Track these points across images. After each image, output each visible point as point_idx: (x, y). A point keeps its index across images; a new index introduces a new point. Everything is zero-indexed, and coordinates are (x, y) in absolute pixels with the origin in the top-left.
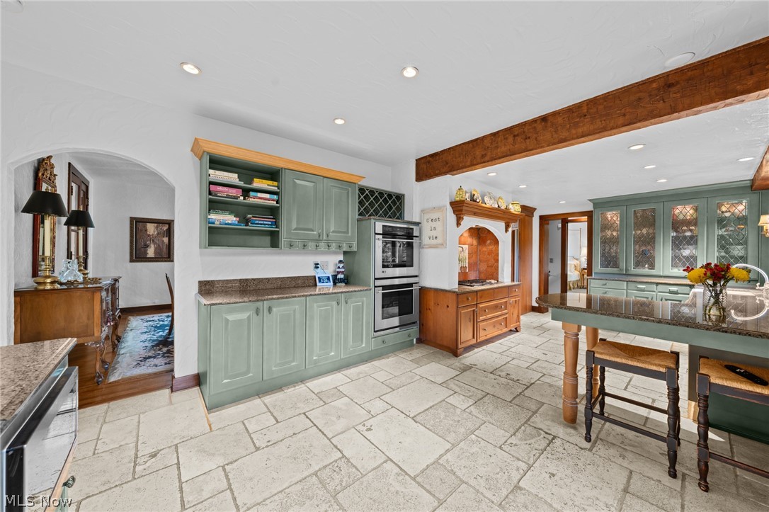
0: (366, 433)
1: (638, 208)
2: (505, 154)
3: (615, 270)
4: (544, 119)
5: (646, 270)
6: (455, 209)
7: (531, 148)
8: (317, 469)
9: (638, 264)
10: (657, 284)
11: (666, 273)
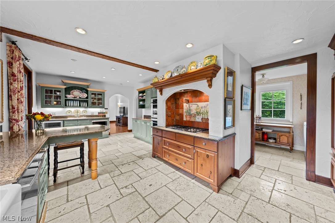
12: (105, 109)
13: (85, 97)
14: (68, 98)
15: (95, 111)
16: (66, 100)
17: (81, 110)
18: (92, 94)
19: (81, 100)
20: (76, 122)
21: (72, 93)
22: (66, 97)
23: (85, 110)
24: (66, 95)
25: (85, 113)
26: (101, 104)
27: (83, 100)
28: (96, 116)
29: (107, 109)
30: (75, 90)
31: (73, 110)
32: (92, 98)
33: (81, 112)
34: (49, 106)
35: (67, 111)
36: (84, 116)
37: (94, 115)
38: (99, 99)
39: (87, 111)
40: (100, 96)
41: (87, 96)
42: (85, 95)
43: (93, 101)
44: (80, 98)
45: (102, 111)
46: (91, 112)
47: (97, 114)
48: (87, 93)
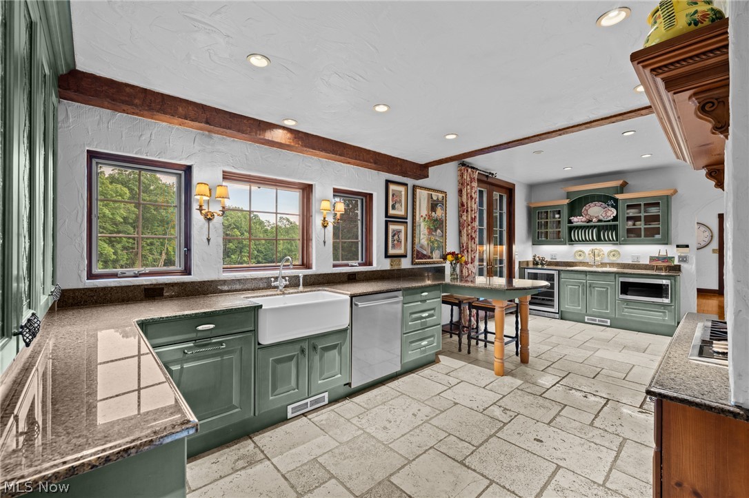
12: (678, 246)
13: (609, 219)
14: (575, 224)
15: (641, 252)
16: (570, 229)
17: (606, 249)
18: (629, 207)
19: (603, 226)
20: (582, 276)
21: (585, 212)
22: (570, 222)
23: (614, 251)
24: (571, 218)
25: (614, 258)
26: (657, 231)
27: (607, 226)
28: (646, 267)
29: (687, 246)
30: (592, 204)
31: (587, 248)
32: (629, 219)
33: (606, 254)
34: (543, 241)
35: (577, 252)
36: (612, 265)
37: (641, 263)
38: (649, 219)
39: (619, 254)
40: (653, 211)
41: (615, 215)
42: (612, 213)
43: (634, 225)
44: (600, 221)
45: (663, 253)
46: (633, 256)
47: (647, 262)
48: (616, 207)
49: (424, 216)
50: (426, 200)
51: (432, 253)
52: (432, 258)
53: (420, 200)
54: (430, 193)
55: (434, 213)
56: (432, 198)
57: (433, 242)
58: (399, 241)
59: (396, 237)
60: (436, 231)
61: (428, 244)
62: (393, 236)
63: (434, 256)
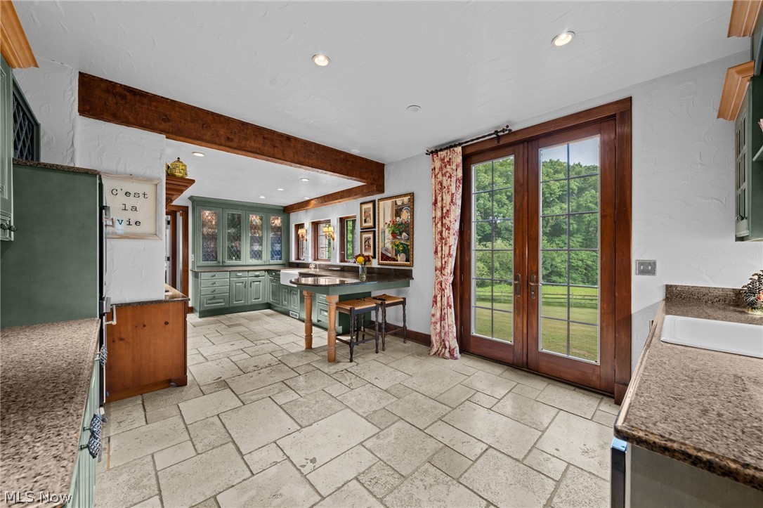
0: (317, 465)
1: (231, 212)
2: (253, 150)
3: (214, 263)
4: (289, 138)
5: (234, 262)
6: (169, 182)
7: (278, 157)
8: (374, 499)
9: (230, 258)
10: (248, 271)
11: (248, 263)
49: (388, 222)
50: (390, 208)
51: (396, 255)
52: (397, 261)
53: (384, 210)
54: (394, 200)
55: (398, 218)
56: (396, 204)
57: (397, 246)
58: (369, 246)
59: (367, 243)
60: (401, 234)
61: (392, 247)
62: (365, 242)
63: (399, 258)
